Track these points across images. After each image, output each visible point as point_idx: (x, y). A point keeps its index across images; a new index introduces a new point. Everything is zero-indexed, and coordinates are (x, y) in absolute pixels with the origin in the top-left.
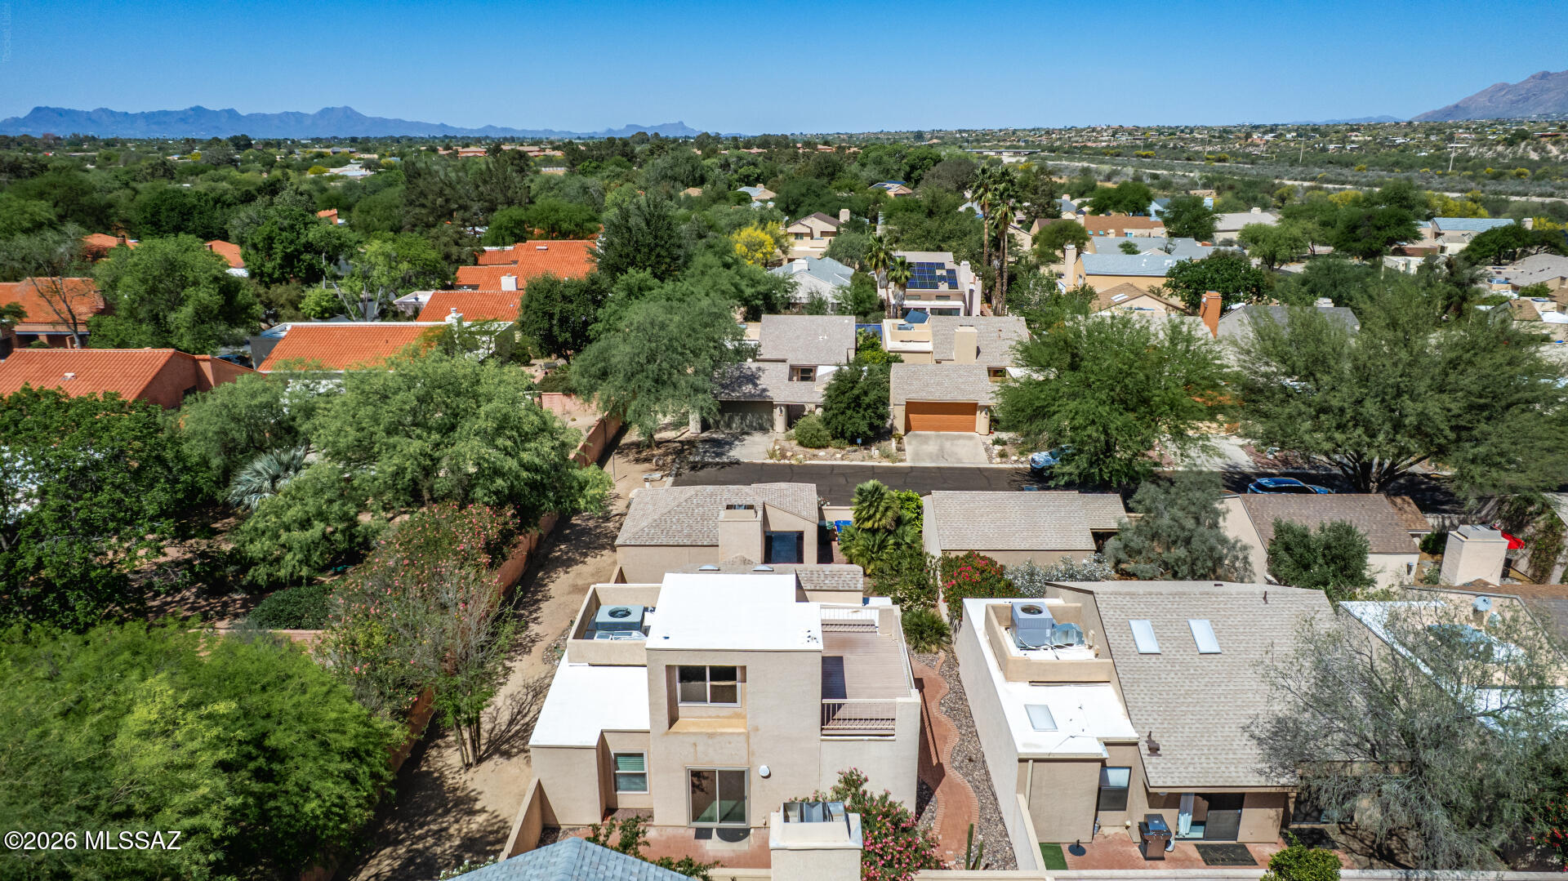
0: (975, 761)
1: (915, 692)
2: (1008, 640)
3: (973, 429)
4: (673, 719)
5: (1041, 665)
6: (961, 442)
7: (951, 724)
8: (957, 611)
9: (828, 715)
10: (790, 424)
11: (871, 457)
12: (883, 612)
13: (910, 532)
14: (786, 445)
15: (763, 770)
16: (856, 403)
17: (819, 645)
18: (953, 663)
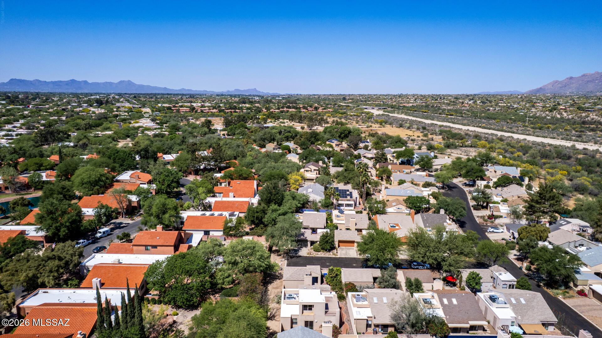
0: (349, 320)
1: (339, 309)
2: (355, 300)
3: (354, 246)
4: (303, 313)
5: (359, 305)
6: (351, 250)
7: (345, 315)
8: (347, 295)
9: (326, 312)
10: (311, 245)
11: (330, 255)
12: (334, 295)
13: (339, 277)
14: (311, 250)
15: (316, 321)
16: (327, 242)
17: (325, 302)
18: (346, 303)
